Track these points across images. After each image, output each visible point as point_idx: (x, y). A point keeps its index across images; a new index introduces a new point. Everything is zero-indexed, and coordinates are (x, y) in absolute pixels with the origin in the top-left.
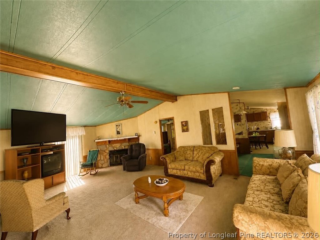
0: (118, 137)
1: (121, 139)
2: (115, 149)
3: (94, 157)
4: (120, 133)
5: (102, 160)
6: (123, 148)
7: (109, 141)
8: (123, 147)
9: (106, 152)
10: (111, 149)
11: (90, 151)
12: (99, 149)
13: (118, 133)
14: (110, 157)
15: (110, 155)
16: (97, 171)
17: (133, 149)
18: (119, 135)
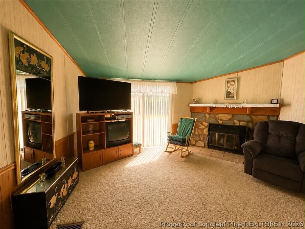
0: (229, 103)
1: (235, 106)
2: (220, 122)
3: (187, 128)
4: (233, 97)
5: (196, 135)
6: (237, 123)
7: (212, 108)
8: (235, 121)
9: (203, 125)
10: (213, 121)
11: (181, 119)
12: (196, 119)
13: (229, 95)
14: (209, 134)
15: (209, 130)
16: (189, 152)
17: (270, 131)
18: (230, 100)
